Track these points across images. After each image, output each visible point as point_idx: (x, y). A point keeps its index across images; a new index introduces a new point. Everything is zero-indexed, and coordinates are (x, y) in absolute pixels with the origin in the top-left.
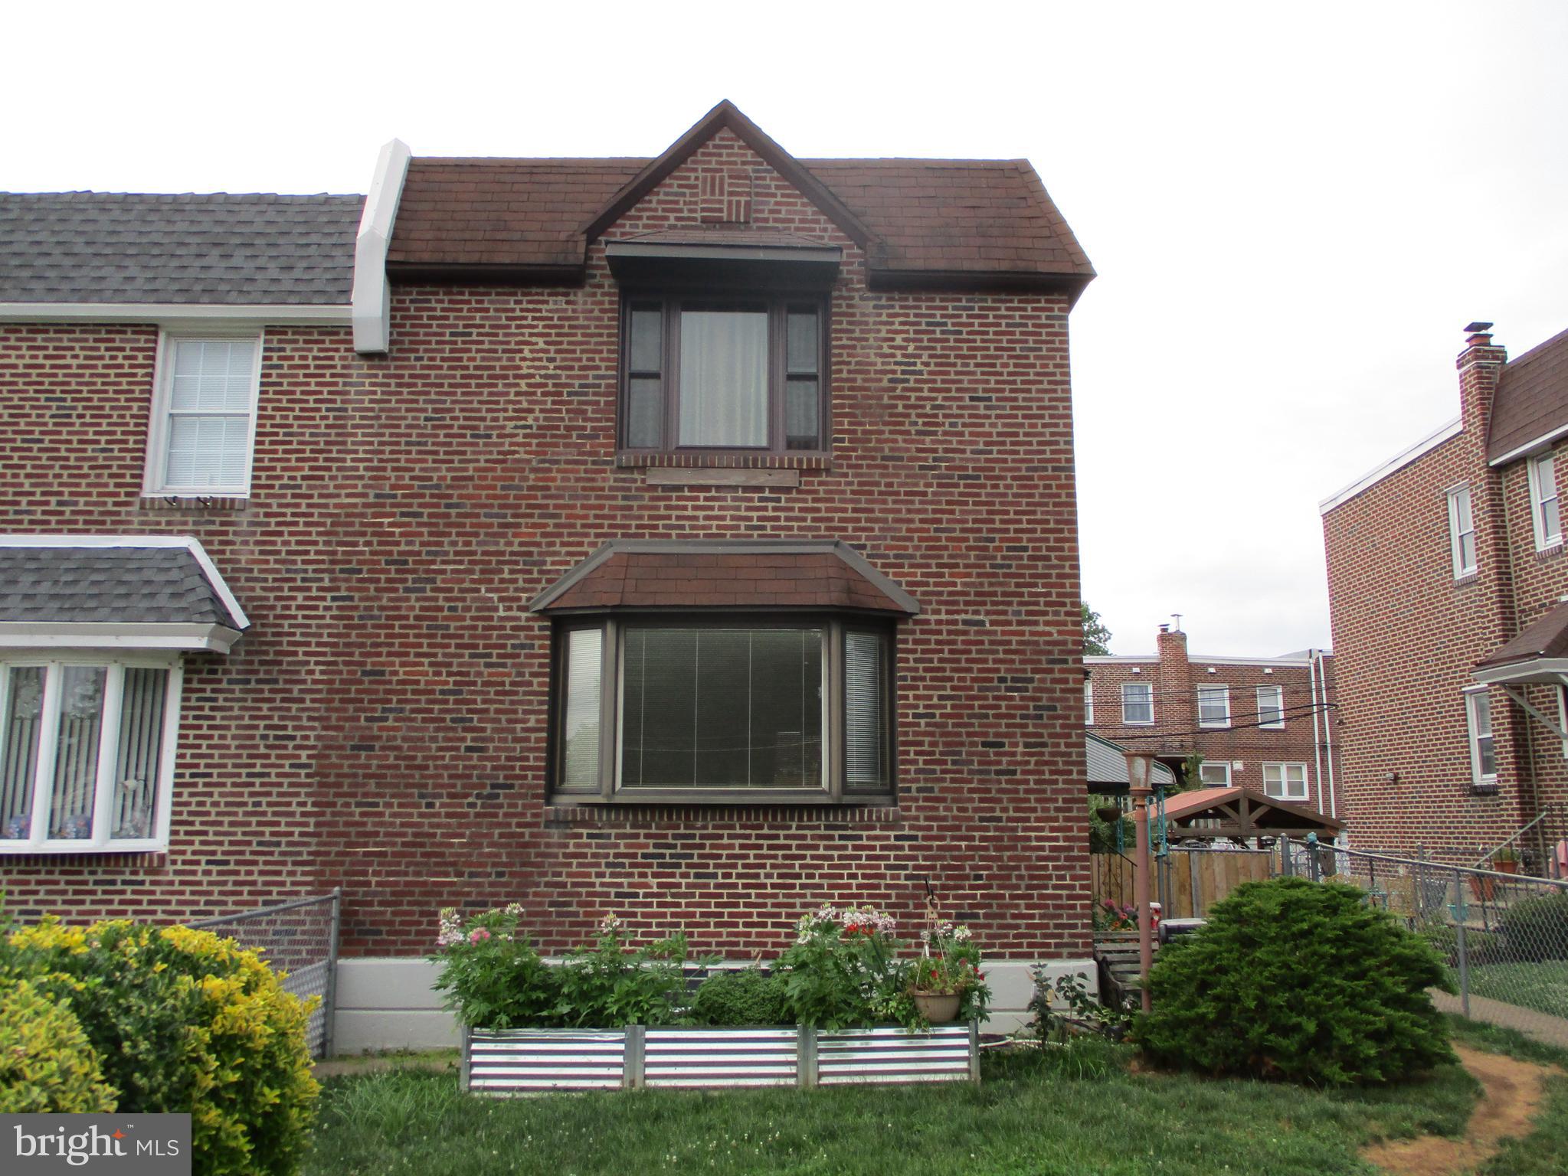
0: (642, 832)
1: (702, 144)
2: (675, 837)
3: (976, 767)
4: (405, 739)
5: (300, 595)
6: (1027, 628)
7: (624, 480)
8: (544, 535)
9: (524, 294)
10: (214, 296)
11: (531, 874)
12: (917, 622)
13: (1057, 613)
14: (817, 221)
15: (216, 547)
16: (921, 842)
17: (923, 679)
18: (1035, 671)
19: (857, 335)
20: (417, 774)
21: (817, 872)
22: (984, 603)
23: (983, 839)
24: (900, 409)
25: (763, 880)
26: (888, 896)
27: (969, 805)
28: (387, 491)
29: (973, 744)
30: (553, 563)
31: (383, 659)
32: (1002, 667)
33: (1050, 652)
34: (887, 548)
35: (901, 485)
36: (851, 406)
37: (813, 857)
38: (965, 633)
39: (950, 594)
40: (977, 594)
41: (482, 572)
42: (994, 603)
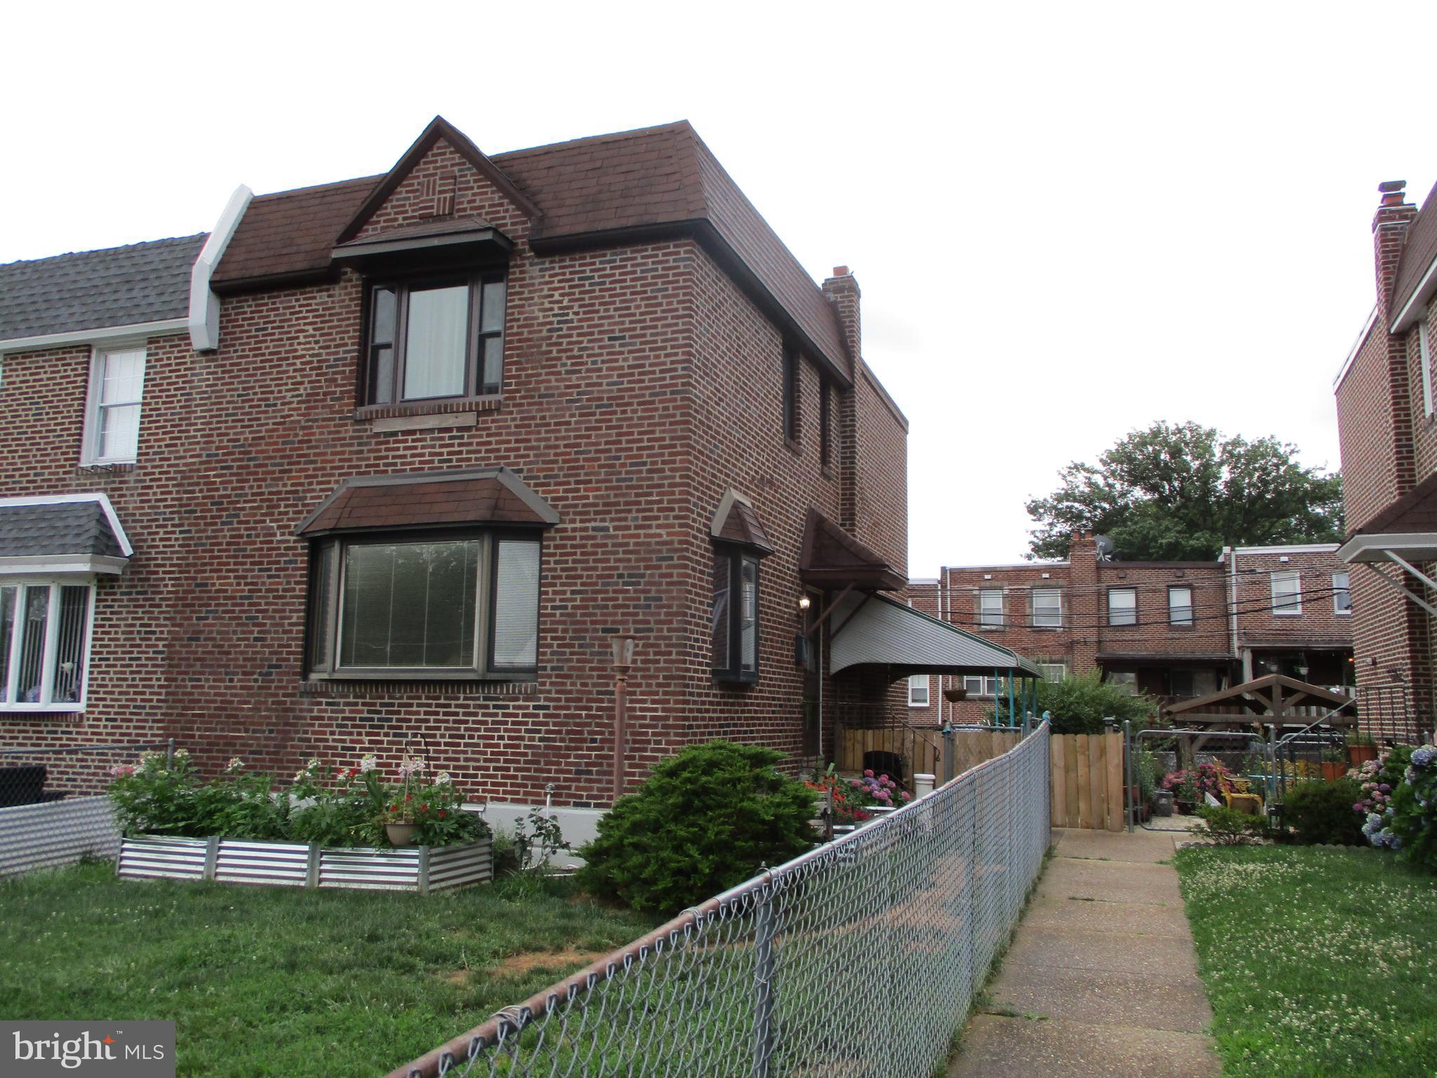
0: (360, 701)
1: (424, 155)
2: (382, 705)
3: (596, 649)
4: (219, 633)
5: (162, 531)
6: (642, 532)
7: (359, 431)
8: (307, 477)
9: (301, 294)
10: (114, 321)
11: (289, 731)
12: (558, 531)
13: (666, 518)
14: (501, 205)
15: (116, 499)
16: (552, 711)
17: (560, 577)
18: (647, 568)
19: (526, 295)
20: (224, 657)
21: (476, 734)
22: (609, 512)
23: (599, 709)
24: (554, 354)
25: (438, 739)
26: (525, 754)
27: (589, 681)
28: (214, 452)
29: (596, 630)
30: (312, 498)
31: (207, 575)
32: (621, 565)
33: (660, 551)
34: (539, 470)
35: (552, 417)
36: (518, 356)
37: (474, 722)
38: (594, 538)
39: (584, 505)
40: (605, 504)
41: (268, 507)
42: (617, 512)
